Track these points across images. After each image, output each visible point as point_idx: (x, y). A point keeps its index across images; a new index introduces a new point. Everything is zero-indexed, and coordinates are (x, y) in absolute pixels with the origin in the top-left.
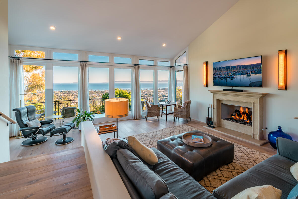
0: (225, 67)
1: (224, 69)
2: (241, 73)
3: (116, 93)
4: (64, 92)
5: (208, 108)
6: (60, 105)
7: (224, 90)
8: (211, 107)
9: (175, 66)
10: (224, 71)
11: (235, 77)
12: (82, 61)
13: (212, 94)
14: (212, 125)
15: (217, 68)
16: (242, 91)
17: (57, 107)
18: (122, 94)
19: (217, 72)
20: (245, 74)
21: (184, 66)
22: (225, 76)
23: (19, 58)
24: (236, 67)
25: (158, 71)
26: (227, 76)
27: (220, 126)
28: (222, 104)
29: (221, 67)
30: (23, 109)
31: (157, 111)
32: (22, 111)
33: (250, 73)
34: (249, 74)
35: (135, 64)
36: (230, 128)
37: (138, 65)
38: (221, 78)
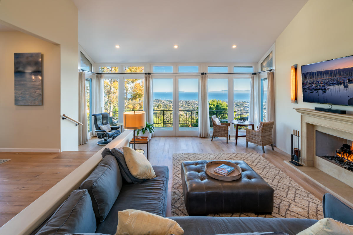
0: (315, 73)
1: (314, 75)
2: (335, 82)
3: (212, 105)
4: (169, 101)
5: (292, 135)
6: (165, 115)
7: (317, 109)
8: (295, 134)
9: (260, 71)
10: (314, 79)
11: (329, 89)
12: (146, 73)
13: (300, 114)
14: (297, 161)
15: (306, 73)
16: (344, 112)
17: (162, 116)
18: (220, 106)
19: (307, 80)
20: (340, 84)
21: (268, 71)
22: (316, 87)
23: (101, 74)
24: (329, 72)
25: (234, 79)
26: (319, 87)
27: (312, 165)
28: (316, 131)
29: (311, 73)
30: (99, 115)
31: (225, 131)
32: (98, 117)
33: (348, 82)
34: (346, 84)
35: (202, 73)
36: (327, 173)
37: (206, 73)
38: (311, 90)
